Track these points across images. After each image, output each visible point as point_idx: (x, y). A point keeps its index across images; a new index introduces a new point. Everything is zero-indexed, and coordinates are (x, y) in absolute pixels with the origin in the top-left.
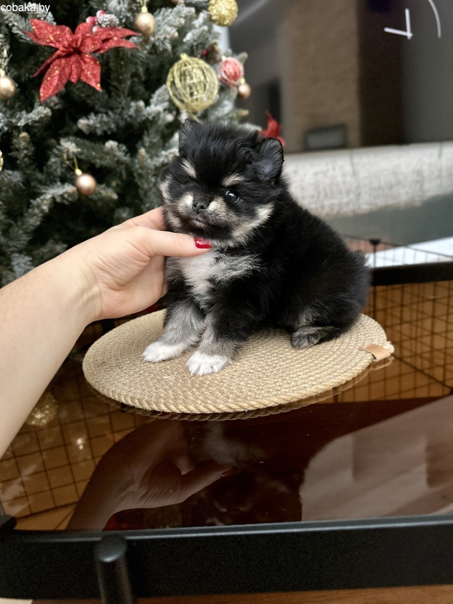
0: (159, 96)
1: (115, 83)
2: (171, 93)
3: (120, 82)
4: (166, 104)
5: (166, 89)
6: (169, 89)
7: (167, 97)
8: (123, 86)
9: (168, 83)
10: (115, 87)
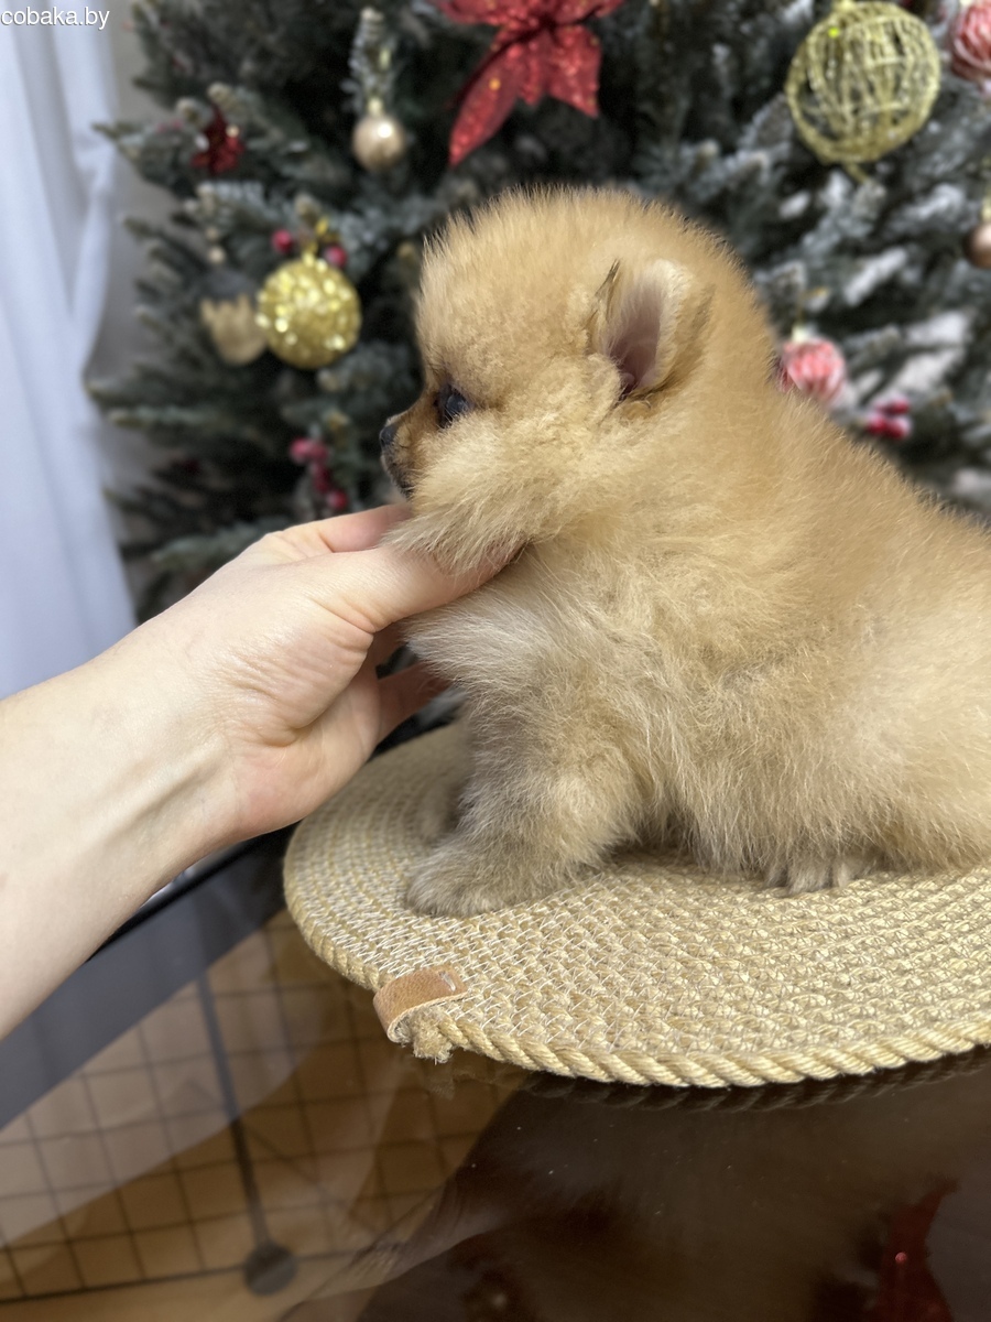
0: (765, 126)
1: (647, 107)
2: (796, 114)
3: (660, 101)
4: (784, 148)
5: (785, 106)
6: (792, 101)
7: (787, 129)
8: (669, 110)
9: (792, 89)
10: (645, 116)
